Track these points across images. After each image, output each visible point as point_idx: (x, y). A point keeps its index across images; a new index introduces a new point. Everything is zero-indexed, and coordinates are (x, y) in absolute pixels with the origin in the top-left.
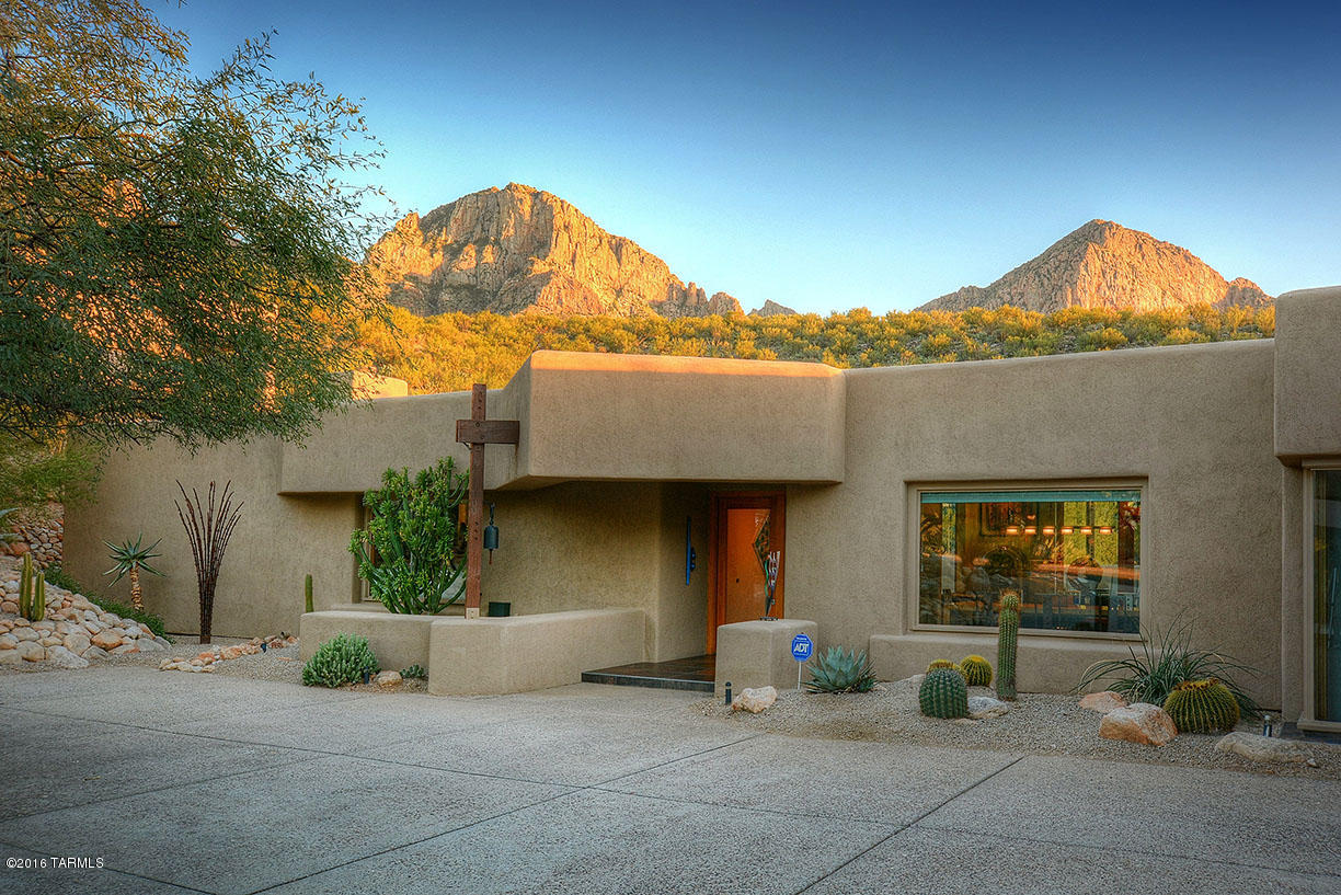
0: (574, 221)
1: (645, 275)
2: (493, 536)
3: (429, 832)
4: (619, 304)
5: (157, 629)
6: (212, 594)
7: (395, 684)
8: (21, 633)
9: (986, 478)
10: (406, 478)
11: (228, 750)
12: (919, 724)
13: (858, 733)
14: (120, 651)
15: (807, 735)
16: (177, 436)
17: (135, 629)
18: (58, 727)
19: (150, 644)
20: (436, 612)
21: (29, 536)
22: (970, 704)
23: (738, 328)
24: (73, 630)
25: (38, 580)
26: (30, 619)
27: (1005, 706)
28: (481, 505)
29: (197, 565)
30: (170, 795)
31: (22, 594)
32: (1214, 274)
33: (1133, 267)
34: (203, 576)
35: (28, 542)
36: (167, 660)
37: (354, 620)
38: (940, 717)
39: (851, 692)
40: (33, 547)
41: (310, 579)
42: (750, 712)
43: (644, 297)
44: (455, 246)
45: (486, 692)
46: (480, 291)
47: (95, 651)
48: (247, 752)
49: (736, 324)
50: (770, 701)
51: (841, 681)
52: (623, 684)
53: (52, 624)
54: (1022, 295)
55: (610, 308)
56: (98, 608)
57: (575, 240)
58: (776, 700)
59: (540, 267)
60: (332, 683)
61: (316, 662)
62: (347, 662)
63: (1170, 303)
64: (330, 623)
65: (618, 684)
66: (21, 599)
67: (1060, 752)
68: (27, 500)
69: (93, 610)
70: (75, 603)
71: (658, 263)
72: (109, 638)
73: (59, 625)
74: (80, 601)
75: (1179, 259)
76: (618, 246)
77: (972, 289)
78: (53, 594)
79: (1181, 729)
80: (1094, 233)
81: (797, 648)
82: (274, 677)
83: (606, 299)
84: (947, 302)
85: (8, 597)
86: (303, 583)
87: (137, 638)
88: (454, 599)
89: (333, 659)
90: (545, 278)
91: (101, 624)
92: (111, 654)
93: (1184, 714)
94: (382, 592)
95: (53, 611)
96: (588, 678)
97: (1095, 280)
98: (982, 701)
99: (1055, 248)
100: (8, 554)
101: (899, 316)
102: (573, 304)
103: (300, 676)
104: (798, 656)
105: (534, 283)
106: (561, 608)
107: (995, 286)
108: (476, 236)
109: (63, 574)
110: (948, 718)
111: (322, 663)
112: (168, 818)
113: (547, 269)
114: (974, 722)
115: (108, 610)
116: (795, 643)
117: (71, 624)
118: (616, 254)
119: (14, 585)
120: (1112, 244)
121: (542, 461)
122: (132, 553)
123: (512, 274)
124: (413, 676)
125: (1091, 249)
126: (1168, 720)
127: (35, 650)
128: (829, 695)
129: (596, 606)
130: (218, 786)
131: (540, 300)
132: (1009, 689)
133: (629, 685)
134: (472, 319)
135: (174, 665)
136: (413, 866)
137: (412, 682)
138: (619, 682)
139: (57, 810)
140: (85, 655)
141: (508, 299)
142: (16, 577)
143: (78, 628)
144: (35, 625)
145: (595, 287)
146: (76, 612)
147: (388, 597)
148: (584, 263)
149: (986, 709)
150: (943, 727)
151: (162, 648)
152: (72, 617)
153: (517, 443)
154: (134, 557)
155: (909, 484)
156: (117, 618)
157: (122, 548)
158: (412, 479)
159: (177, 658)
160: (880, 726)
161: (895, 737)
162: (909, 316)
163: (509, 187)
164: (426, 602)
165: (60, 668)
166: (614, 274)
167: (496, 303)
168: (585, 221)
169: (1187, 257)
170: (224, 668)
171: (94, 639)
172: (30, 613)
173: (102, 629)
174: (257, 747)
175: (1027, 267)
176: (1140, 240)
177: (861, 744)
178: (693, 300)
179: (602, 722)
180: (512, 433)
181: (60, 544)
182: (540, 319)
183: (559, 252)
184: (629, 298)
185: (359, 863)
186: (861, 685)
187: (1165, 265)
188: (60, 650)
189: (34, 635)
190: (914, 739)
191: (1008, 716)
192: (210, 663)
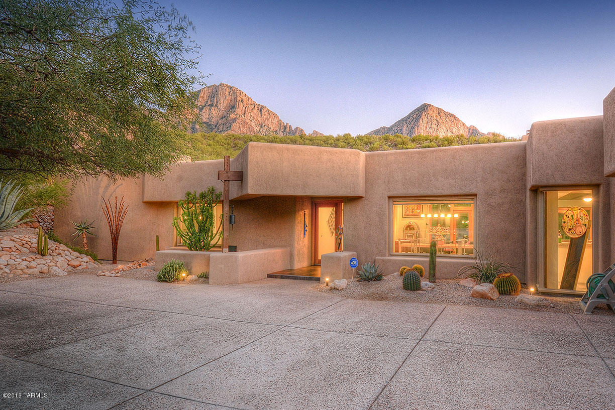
0: (245, 98)
1: (270, 120)
2: (233, 219)
3: (227, 350)
4: (261, 131)
5: (95, 258)
6: (117, 244)
7: (195, 280)
8: (38, 261)
9: (418, 195)
10: (195, 195)
11: (132, 312)
12: (404, 293)
13: (382, 298)
14: (80, 268)
15: (362, 299)
16: (107, 175)
17: (86, 258)
18: (57, 304)
19: (93, 265)
20: (208, 250)
21: (40, 220)
22: (422, 285)
23: (305, 140)
24: (60, 259)
25: (45, 238)
26: (42, 255)
27: (433, 285)
28: (228, 206)
29: (111, 231)
30: (110, 336)
31: (38, 244)
32: (464, 124)
33: (437, 121)
34: (113, 236)
35: (39, 222)
36: (100, 272)
37: (177, 254)
38: (411, 290)
39: (374, 280)
40: (41, 224)
41: (157, 236)
42: (338, 289)
43: (270, 128)
44: (201, 107)
45: (233, 283)
46: (210, 125)
47: (70, 268)
48: (140, 313)
49: (304, 139)
50: (345, 285)
51: (371, 276)
52: (284, 278)
53: (51, 257)
54: (401, 130)
55: (258, 132)
56: (70, 250)
57: (245, 106)
58: (347, 284)
59: (232, 116)
60: (170, 280)
61: (163, 272)
62: (176, 272)
63: (449, 134)
64: (167, 255)
65: (281, 278)
66: (38, 246)
67: (459, 303)
68: (38, 204)
69: (68, 251)
70: (61, 248)
71: (275, 115)
72: (76, 263)
73: (55, 257)
74: (63, 247)
75: (452, 118)
76: (261, 109)
77: (384, 128)
78: (52, 244)
79: (501, 293)
80: (424, 108)
81: (352, 263)
82: (146, 278)
83: (257, 129)
84: (377, 132)
85: (32, 246)
86: (155, 239)
87: (87, 263)
88: (215, 245)
89: (170, 271)
90: (234, 120)
91: (72, 257)
92: (76, 270)
93: (502, 287)
94: (186, 242)
95: (51, 252)
96: (270, 276)
97: (425, 125)
98: (425, 283)
99: (412, 113)
100: (31, 227)
101: (361, 136)
102: (245, 130)
103: (156, 278)
104: (352, 266)
105: (230, 122)
106: (257, 248)
107: (393, 126)
108: (209, 103)
109: (55, 235)
110: (414, 290)
111: (165, 272)
112: (111, 348)
113: (235, 116)
114: (424, 292)
115: (75, 251)
116: (351, 261)
117: (59, 257)
118: (260, 111)
119: (35, 241)
120: (430, 112)
121: (253, 188)
122: (83, 226)
123: (222, 118)
124: (202, 277)
125: (424, 114)
126: (496, 290)
127: (45, 269)
128: (367, 282)
129: (270, 247)
130: (131, 331)
131: (232, 128)
132: (433, 278)
133: (286, 278)
134: (208, 135)
135: (103, 274)
136: (225, 369)
137: (202, 279)
138: (282, 277)
139: (60, 346)
140: (65, 270)
141: (221, 128)
142: (35, 237)
143: (62, 259)
144: (44, 257)
145: (252, 124)
146: (61, 252)
147: (189, 244)
148: (248, 115)
149: (427, 287)
150: (413, 294)
151: (97, 266)
152: (59, 254)
153: (242, 180)
154: (84, 228)
155: (389, 197)
156: (78, 255)
157: (78, 225)
158: (198, 196)
159: (104, 271)
160: (389, 295)
161: (395, 299)
162: (364, 137)
163: (220, 85)
164: (204, 246)
165: (55, 276)
166: (259, 119)
167: (216, 129)
168: (248, 98)
169: (455, 118)
170: (124, 274)
171: (69, 263)
172: (42, 253)
173: (73, 259)
174: (144, 311)
175: (403, 120)
176: (440, 111)
177: (384, 302)
178: (288, 129)
179: (281, 295)
180: (241, 177)
181: (52, 223)
182: (233, 136)
183: (239, 110)
184: (265, 128)
185: (201, 368)
186: (378, 278)
187: (448, 120)
188: (55, 268)
189: (44, 262)
190: (403, 299)
191: (435, 289)
192: (118, 273)
